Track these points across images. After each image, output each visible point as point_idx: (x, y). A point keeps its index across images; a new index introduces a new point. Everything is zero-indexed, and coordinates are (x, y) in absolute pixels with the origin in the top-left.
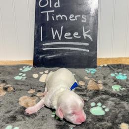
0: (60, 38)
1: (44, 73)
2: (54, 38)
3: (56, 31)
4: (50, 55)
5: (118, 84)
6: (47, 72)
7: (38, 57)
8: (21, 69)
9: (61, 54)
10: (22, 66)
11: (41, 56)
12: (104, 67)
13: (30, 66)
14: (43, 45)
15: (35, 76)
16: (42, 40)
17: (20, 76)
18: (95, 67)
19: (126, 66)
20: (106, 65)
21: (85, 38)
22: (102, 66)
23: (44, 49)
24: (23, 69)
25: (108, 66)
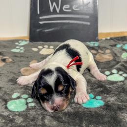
0: (58, 11)
2: (52, 10)
3: (54, 4)
4: (47, 29)
7: (35, 31)
8: (17, 44)
11: (38, 30)
12: (106, 40)
13: (26, 41)
14: (40, 18)
15: (35, 49)
16: (39, 13)
17: (17, 49)
18: (98, 41)
20: (109, 38)
22: (104, 39)
23: (41, 23)
24: (19, 43)
25: (111, 39)
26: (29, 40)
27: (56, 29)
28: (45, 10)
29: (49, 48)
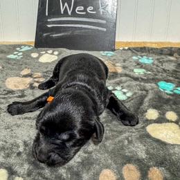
0: (70, 13)
1: (47, 53)
2: (62, 12)
3: (66, 4)
4: (56, 34)
5: (142, 67)
6: (50, 52)
7: (41, 36)
8: (18, 49)
9: (70, 32)
10: (20, 46)
11: (45, 35)
12: (124, 50)
13: (30, 46)
14: (49, 20)
15: (34, 55)
16: (47, 14)
17: (15, 55)
18: (113, 50)
19: (152, 49)
20: (126, 48)
21: (101, 13)
22: (121, 49)
23: (49, 26)
24: (21, 49)
25: (129, 49)
26: (34, 45)
27: (66, 34)
28: (55, 11)
29: (52, 54)
